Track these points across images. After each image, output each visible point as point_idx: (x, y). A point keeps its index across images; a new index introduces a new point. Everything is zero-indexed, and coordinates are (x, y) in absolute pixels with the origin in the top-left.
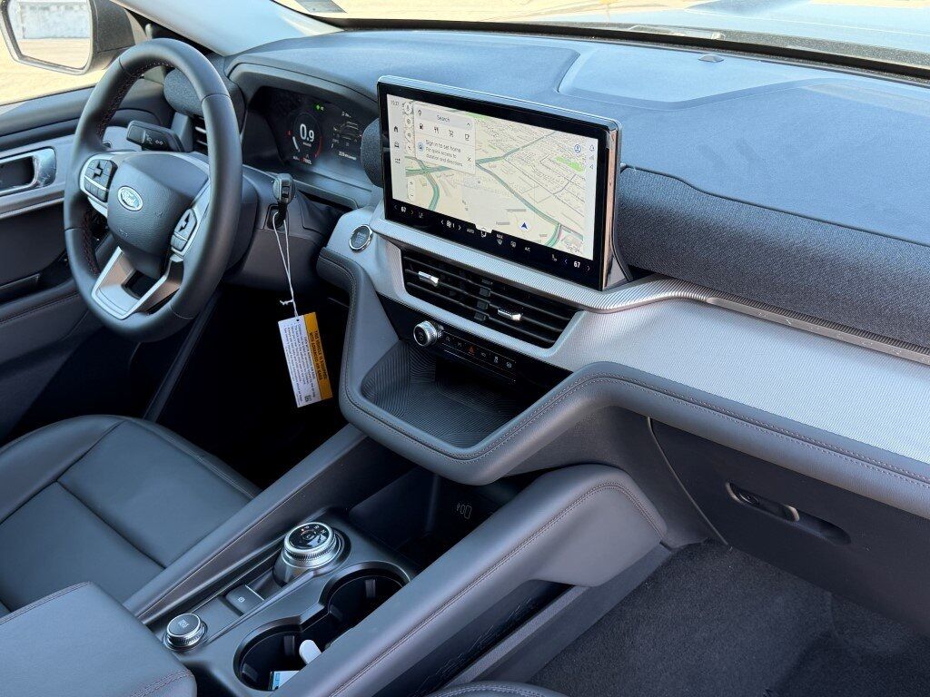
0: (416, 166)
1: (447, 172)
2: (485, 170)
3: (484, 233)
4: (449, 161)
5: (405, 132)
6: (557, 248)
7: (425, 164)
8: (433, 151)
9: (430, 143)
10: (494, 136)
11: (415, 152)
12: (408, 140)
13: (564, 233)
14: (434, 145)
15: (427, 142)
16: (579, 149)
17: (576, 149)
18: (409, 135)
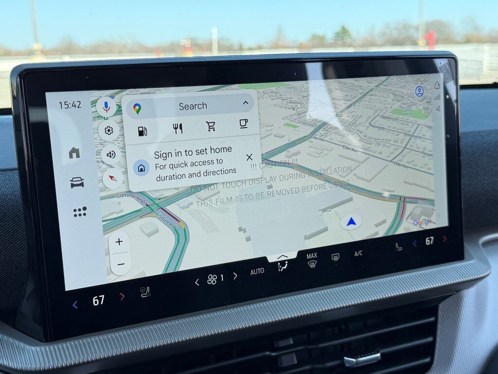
2: (280, 164)
3: (283, 263)
4: (207, 173)
5: (98, 153)
6: (401, 231)
7: (154, 195)
8: (173, 167)
9: (164, 155)
10: (293, 108)
11: (126, 182)
12: (108, 165)
13: (409, 207)
14: (174, 154)
15: (158, 155)
16: (422, 92)
17: (418, 92)
18: (110, 155)
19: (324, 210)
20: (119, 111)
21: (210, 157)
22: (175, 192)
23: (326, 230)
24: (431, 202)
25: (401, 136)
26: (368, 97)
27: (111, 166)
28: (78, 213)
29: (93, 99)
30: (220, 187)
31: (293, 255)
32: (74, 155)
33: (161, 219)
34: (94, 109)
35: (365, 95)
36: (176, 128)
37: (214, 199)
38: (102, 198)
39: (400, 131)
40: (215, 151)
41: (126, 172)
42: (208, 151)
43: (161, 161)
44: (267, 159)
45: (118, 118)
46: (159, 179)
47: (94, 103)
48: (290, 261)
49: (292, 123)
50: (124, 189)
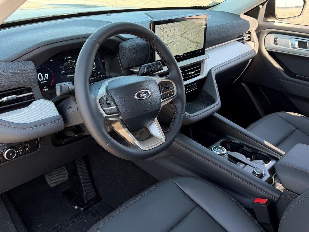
3: (181, 56)
4: (173, 39)
6: (197, 49)
13: (199, 44)
19: (187, 45)
20: (164, 28)
21: (174, 36)
24: (201, 43)
29: (160, 26)
31: (183, 54)
34: (161, 28)
35: (194, 23)
36: (170, 31)
41: (164, 40)
43: (168, 37)
44: (181, 36)
46: (167, 40)
49: (185, 29)
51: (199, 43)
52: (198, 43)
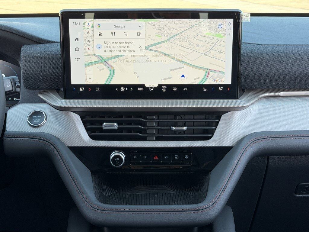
0: (95, 59)
1: (121, 58)
2: (152, 50)
3: (151, 88)
4: (123, 51)
5: (85, 40)
6: (206, 83)
7: (103, 57)
8: (110, 47)
9: (108, 43)
10: (160, 30)
11: (94, 51)
12: (88, 45)
13: (211, 74)
14: (111, 43)
15: (105, 43)
16: (221, 26)
17: (219, 26)
18: (88, 41)
19: (171, 70)
20: (93, 27)
21: (124, 45)
22: (111, 56)
23: (171, 78)
24: (223, 73)
25: (210, 44)
26: (194, 27)
27: (89, 45)
28: (77, 59)
29: (84, 22)
30: (128, 56)
31: (156, 86)
32: (77, 40)
33: (105, 65)
34: (84, 25)
35: (193, 26)
36: (112, 34)
37: (125, 60)
38: (85, 56)
39: (209, 42)
40: (127, 43)
41: (94, 48)
42: (124, 43)
43: (106, 45)
44: (147, 48)
45: (92, 29)
46: (105, 51)
47: (84, 23)
48: (154, 88)
49: (159, 35)
50: (93, 53)
51: (214, 71)
52: (209, 71)
